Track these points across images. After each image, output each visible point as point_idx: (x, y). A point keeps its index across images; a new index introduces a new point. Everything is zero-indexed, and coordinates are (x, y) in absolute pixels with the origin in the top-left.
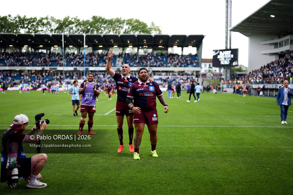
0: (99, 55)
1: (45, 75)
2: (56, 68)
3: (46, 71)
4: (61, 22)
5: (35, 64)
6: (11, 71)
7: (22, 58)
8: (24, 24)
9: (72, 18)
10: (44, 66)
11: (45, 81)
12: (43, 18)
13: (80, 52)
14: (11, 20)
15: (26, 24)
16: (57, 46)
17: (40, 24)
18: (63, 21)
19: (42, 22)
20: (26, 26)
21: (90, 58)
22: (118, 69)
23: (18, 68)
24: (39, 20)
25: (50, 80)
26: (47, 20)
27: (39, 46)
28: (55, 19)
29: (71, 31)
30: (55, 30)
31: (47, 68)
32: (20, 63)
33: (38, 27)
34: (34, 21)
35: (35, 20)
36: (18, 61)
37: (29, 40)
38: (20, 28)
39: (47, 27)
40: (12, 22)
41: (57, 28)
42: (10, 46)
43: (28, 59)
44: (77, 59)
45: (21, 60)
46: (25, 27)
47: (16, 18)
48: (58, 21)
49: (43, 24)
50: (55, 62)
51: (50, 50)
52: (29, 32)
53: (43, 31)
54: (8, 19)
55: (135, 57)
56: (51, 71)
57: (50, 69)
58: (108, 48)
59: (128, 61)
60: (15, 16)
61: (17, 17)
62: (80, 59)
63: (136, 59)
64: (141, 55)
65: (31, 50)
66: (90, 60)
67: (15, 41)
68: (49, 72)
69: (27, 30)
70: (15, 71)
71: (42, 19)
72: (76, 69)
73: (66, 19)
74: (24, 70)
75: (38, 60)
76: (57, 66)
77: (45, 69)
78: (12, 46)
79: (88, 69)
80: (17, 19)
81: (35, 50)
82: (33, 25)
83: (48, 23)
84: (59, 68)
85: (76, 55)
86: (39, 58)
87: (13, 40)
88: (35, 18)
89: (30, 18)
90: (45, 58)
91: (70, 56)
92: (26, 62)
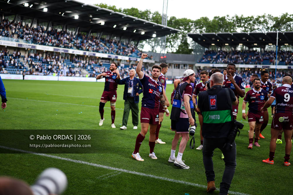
1: (258, 73)
2: (269, 67)
3: (259, 69)
4: (278, 20)
8: (241, 23)
9: (290, 15)
10: (257, 64)
12: (261, 16)
14: (229, 20)
15: (243, 23)
16: (271, 44)
17: (256, 22)
18: (280, 18)
19: (259, 20)
20: (242, 24)
24: (256, 19)
26: (264, 18)
27: (253, 44)
28: (272, 17)
29: (289, 28)
30: (272, 28)
31: (259, 66)
33: (254, 26)
34: (251, 20)
35: (252, 18)
37: (244, 39)
38: (236, 27)
39: (263, 25)
40: (230, 22)
41: (274, 26)
42: (226, 44)
43: (242, 58)
46: (242, 26)
47: (233, 18)
48: (276, 19)
49: (260, 23)
50: (268, 61)
51: (264, 48)
52: (245, 31)
53: (259, 30)
54: (226, 18)
57: (263, 67)
60: (233, 16)
61: (235, 17)
65: (246, 48)
67: (231, 40)
68: (262, 70)
69: (243, 29)
71: (259, 17)
72: (291, 67)
73: (284, 16)
74: (238, 68)
75: (251, 58)
76: (270, 64)
77: (257, 67)
78: (227, 44)
80: (235, 19)
81: (249, 48)
82: (250, 24)
83: (265, 21)
84: (272, 67)
86: (252, 56)
87: (229, 39)
88: (252, 17)
89: (247, 17)
90: (258, 56)
91: (285, 54)
92: (239, 60)
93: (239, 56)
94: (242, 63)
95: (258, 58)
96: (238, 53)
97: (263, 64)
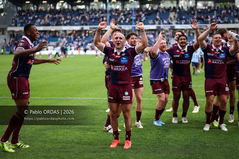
0: (147, 10)
1: (85, 35)
3: (86, 31)
5: (73, 23)
6: (45, 32)
7: (57, 16)
10: (83, 25)
11: (84, 43)
13: (125, 8)
21: (137, 15)
22: (171, 27)
23: (53, 28)
25: (90, 42)
27: (77, 1)
31: (86, 28)
32: (56, 22)
36: (53, 19)
42: (44, 2)
43: (64, 18)
44: (120, 15)
45: (56, 18)
51: (89, 5)
55: (193, 12)
56: (91, 30)
57: (90, 28)
58: (159, 2)
59: (184, 17)
62: (124, 15)
63: (194, 14)
64: (201, 9)
65: (68, 6)
66: (137, 17)
68: (89, 32)
70: (50, 32)
72: (120, 27)
74: (60, 30)
75: (76, 18)
77: (84, 29)
78: (45, 2)
79: (135, 27)
81: (72, 6)
85: (120, 11)
86: (76, 16)
90: (83, 15)
91: (114, 12)
92: (62, 21)
93: (61, 16)
94: (65, 25)
95: (83, 18)
96: (59, 12)
97: (90, 25)
